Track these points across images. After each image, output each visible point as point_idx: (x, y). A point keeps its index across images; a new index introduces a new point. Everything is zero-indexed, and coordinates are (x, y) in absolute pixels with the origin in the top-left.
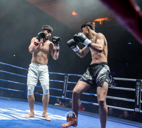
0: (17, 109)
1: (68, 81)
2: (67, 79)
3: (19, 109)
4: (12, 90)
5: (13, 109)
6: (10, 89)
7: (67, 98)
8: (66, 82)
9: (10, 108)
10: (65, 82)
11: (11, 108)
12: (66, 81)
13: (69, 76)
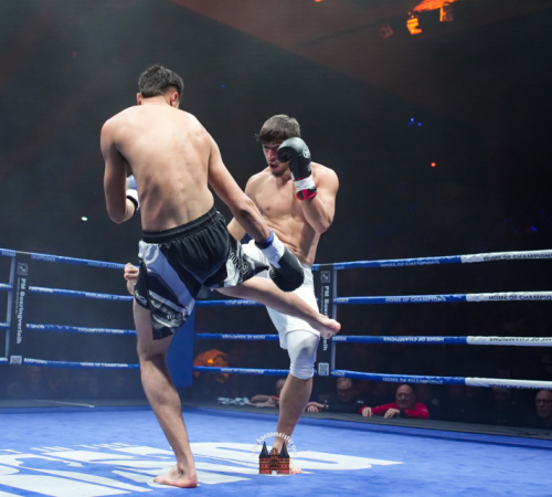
0: (132, 444)
1: (339, 296)
2: (331, 285)
3: (141, 444)
4: (98, 364)
5: (117, 446)
6: (91, 364)
7: (343, 372)
8: (331, 298)
9: (106, 446)
10: (327, 301)
11: (109, 442)
12: (327, 294)
13: (338, 271)
